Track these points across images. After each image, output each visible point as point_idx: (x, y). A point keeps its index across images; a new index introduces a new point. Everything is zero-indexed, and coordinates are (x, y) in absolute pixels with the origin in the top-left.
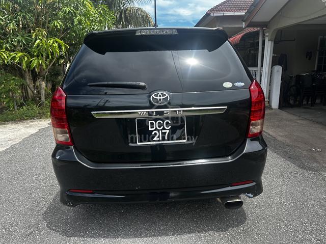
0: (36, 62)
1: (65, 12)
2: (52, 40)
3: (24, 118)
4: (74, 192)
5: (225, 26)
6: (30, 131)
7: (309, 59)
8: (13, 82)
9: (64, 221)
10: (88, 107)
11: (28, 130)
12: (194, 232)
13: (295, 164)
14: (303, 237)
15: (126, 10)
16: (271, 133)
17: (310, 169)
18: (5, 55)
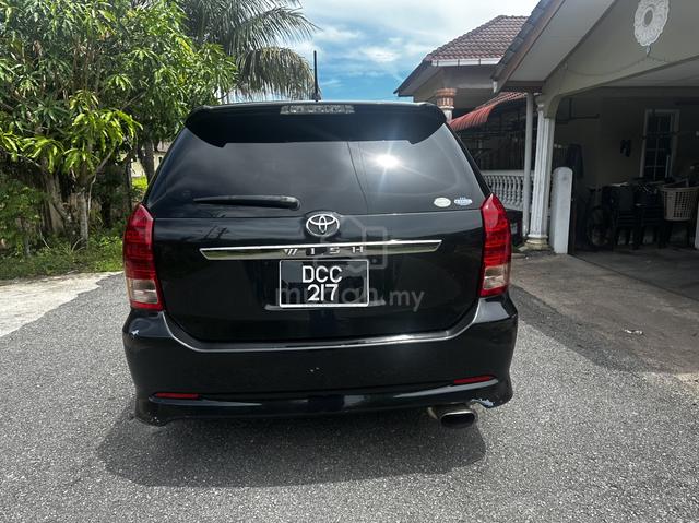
0: (75, 158)
1: (137, 59)
2: (110, 114)
3: (45, 272)
4: (163, 398)
5: (461, 87)
6: (60, 297)
7: (628, 155)
8: (25, 198)
9: (138, 459)
10: (189, 241)
11: (55, 295)
12: (386, 475)
13: (588, 357)
14: (586, 481)
15: (259, 53)
16: (548, 301)
17: (616, 366)
18: (12, 143)
